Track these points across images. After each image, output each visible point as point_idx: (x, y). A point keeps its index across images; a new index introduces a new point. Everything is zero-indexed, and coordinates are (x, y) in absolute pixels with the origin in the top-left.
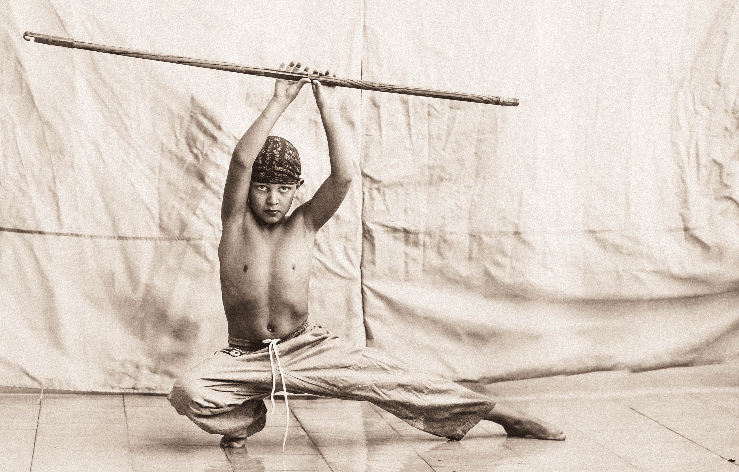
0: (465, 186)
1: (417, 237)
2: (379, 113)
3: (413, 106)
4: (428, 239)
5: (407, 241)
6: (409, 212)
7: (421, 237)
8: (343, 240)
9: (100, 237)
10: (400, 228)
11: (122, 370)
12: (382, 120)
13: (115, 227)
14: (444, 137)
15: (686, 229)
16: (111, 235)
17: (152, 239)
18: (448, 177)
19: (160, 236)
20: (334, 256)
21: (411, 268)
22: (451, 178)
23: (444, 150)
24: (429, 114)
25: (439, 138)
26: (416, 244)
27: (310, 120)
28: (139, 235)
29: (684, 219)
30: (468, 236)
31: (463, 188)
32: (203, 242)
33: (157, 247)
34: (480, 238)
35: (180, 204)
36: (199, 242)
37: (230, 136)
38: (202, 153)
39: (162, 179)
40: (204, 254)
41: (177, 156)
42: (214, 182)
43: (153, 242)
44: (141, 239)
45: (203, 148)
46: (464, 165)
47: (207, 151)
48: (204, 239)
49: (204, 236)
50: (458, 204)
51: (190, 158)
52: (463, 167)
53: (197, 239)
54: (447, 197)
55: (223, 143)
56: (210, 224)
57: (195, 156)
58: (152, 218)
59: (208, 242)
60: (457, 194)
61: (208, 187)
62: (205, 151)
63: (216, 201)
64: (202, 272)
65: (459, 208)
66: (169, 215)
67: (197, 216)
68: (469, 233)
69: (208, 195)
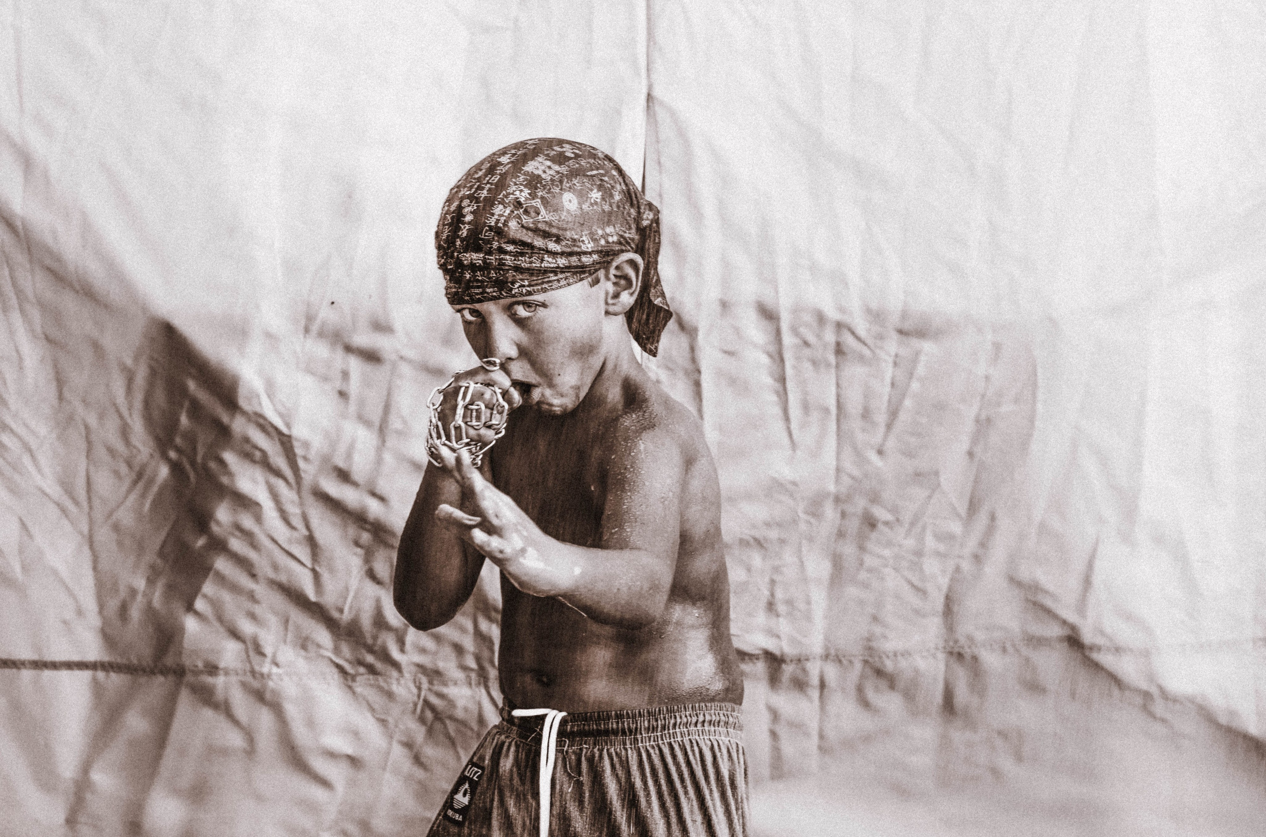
0: (938, 537)
1: (804, 670)
2: (692, 349)
3: (795, 331)
4: (832, 672)
5: (774, 680)
6: (781, 608)
7: (814, 669)
10: (757, 652)
12: (703, 369)
14: (881, 418)
17: (82, 666)
18: (889, 517)
19: (106, 658)
21: (788, 748)
22: (898, 520)
23: (880, 452)
24: (839, 350)
25: (866, 414)
26: (800, 685)
28: (48, 658)
30: (941, 656)
31: (930, 542)
32: (219, 681)
33: (97, 689)
34: (975, 658)
35: (151, 582)
36: (210, 680)
37: (265, 426)
38: (193, 463)
39: (99, 515)
40: (225, 709)
41: (130, 465)
42: (233, 534)
43: (87, 674)
44: (55, 666)
45: (194, 449)
46: (936, 487)
47: (203, 458)
48: (221, 672)
49: (222, 665)
50: (916, 582)
51: (164, 471)
52: (934, 491)
53: (201, 672)
54: (886, 566)
55: (247, 440)
56: (235, 634)
57: (176, 468)
58: (80, 612)
59: (233, 679)
60: (915, 559)
61: (219, 546)
62: (199, 459)
63: (244, 581)
64: (224, 752)
65: (921, 591)
66: (123, 610)
67: (197, 614)
68: (945, 648)
69: (221, 564)
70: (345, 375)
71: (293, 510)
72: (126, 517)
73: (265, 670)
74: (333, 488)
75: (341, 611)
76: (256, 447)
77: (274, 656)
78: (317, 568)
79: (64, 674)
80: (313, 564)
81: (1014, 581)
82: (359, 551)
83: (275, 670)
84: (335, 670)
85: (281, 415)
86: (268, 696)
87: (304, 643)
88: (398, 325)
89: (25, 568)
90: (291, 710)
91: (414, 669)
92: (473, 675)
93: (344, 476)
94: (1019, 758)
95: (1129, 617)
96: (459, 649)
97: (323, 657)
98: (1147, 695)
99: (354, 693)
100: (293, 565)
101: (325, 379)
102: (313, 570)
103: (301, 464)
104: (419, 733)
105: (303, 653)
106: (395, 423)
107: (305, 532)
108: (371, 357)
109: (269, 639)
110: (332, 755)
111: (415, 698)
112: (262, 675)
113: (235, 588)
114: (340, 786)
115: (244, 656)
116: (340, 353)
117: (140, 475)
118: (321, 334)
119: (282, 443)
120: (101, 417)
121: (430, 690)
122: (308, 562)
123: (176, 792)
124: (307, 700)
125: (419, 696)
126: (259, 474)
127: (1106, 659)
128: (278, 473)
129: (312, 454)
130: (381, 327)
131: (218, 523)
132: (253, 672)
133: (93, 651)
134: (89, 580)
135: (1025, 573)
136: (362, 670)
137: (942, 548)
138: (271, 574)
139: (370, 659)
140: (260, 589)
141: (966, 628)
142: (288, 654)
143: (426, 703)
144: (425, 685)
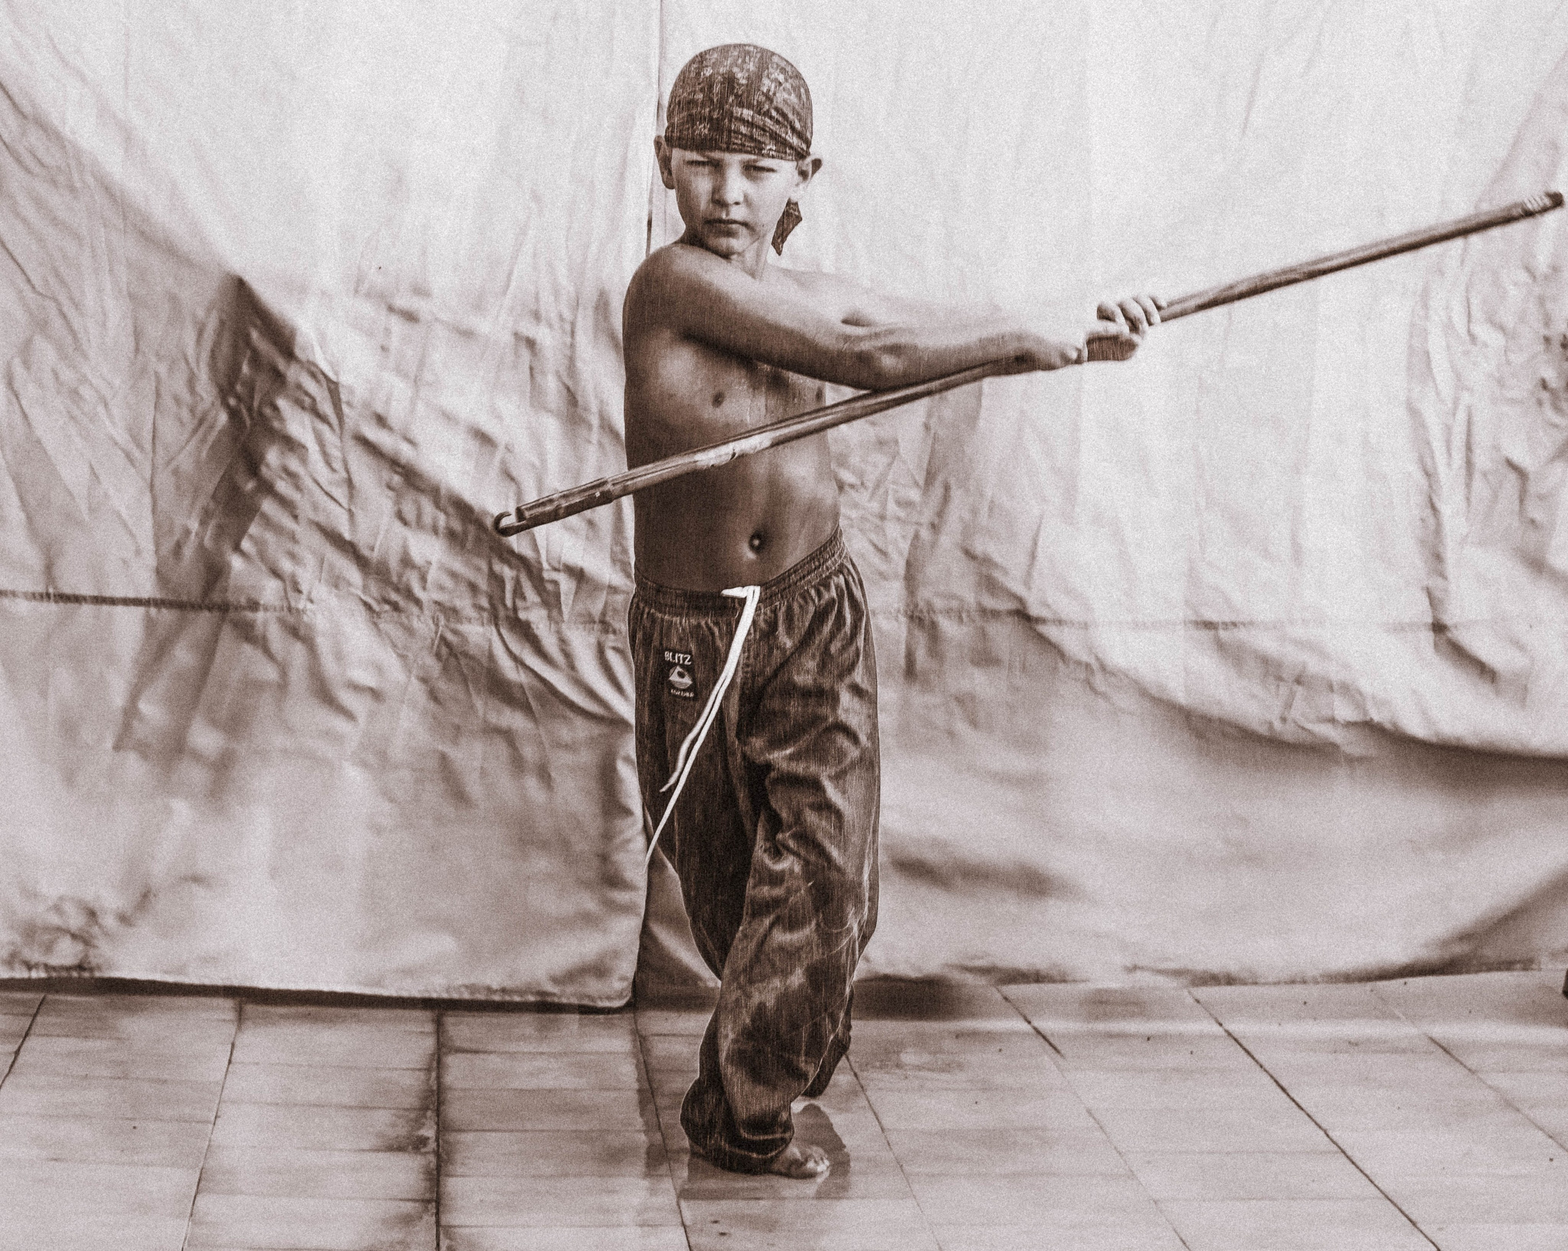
0: (899, 503)
8: (597, 627)
9: (14, 594)
11: (55, 920)
13: (49, 569)
15: (1439, 628)
16: (40, 589)
17: (137, 602)
18: (855, 480)
19: (158, 596)
20: (572, 667)
22: (862, 484)
27: (516, 335)
28: (108, 593)
29: (1434, 601)
30: (903, 619)
31: (892, 507)
32: (260, 616)
33: (150, 625)
34: (934, 625)
35: (203, 523)
36: (249, 615)
37: (315, 373)
38: (250, 409)
39: (160, 461)
40: (262, 643)
41: (192, 411)
42: (281, 478)
43: (141, 610)
44: (113, 601)
45: (252, 398)
46: (895, 456)
47: (261, 403)
48: (261, 608)
49: (262, 602)
50: (880, 545)
51: (223, 418)
52: (894, 458)
53: (244, 608)
54: (852, 526)
55: (299, 387)
56: (276, 573)
57: (233, 414)
58: (138, 552)
59: (271, 616)
60: (878, 521)
61: (267, 488)
62: (256, 404)
63: (287, 522)
64: (259, 686)
65: (883, 553)
66: (178, 548)
67: (243, 554)
68: (906, 612)
69: (268, 506)
70: (388, 331)
71: (335, 453)
72: (186, 462)
73: (301, 606)
74: (373, 433)
75: (372, 549)
76: (307, 394)
77: (310, 593)
78: (353, 509)
79: (120, 609)
80: (349, 505)
81: (969, 554)
82: (391, 493)
83: (309, 606)
84: (362, 608)
85: (331, 364)
86: (302, 632)
87: (337, 582)
88: (436, 291)
89: (92, 510)
90: (323, 644)
91: (433, 607)
92: (485, 615)
93: (381, 421)
94: (974, 723)
95: (1069, 591)
96: (473, 588)
97: (353, 594)
98: (1088, 666)
99: (379, 630)
100: (332, 505)
101: (370, 334)
102: (350, 511)
103: (345, 409)
104: (434, 667)
105: (334, 591)
106: (428, 376)
107: (344, 475)
108: (410, 317)
109: (306, 576)
110: (356, 687)
111: (433, 635)
112: (298, 610)
113: (278, 529)
114: (362, 719)
115: (283, 594)
116: (384, 312)
117: (201, 422)
118: (368, 295)
119: (330, 391)
120: (171, 370)
121: (447, 626)
122: (344, 501)
123: (214, 723)
124: (337, 636)
125: (436, 633)
126: (307, 418)
127: (1051, 631)
128: (323, 419)
129: (356, 401)
130: (420, 291)
131: (268, 466)
132: (290, 609)
133: (147, 588)
134: (148, 524)
135: (980, 546)
136: (387, 607)
137: (902, 514)
138: (311, 515)
139: (394, 596)
140: (299, 529)
141: (924, 594)
142: (321, 591)
143: (443, 639)
144: (442, 622)
